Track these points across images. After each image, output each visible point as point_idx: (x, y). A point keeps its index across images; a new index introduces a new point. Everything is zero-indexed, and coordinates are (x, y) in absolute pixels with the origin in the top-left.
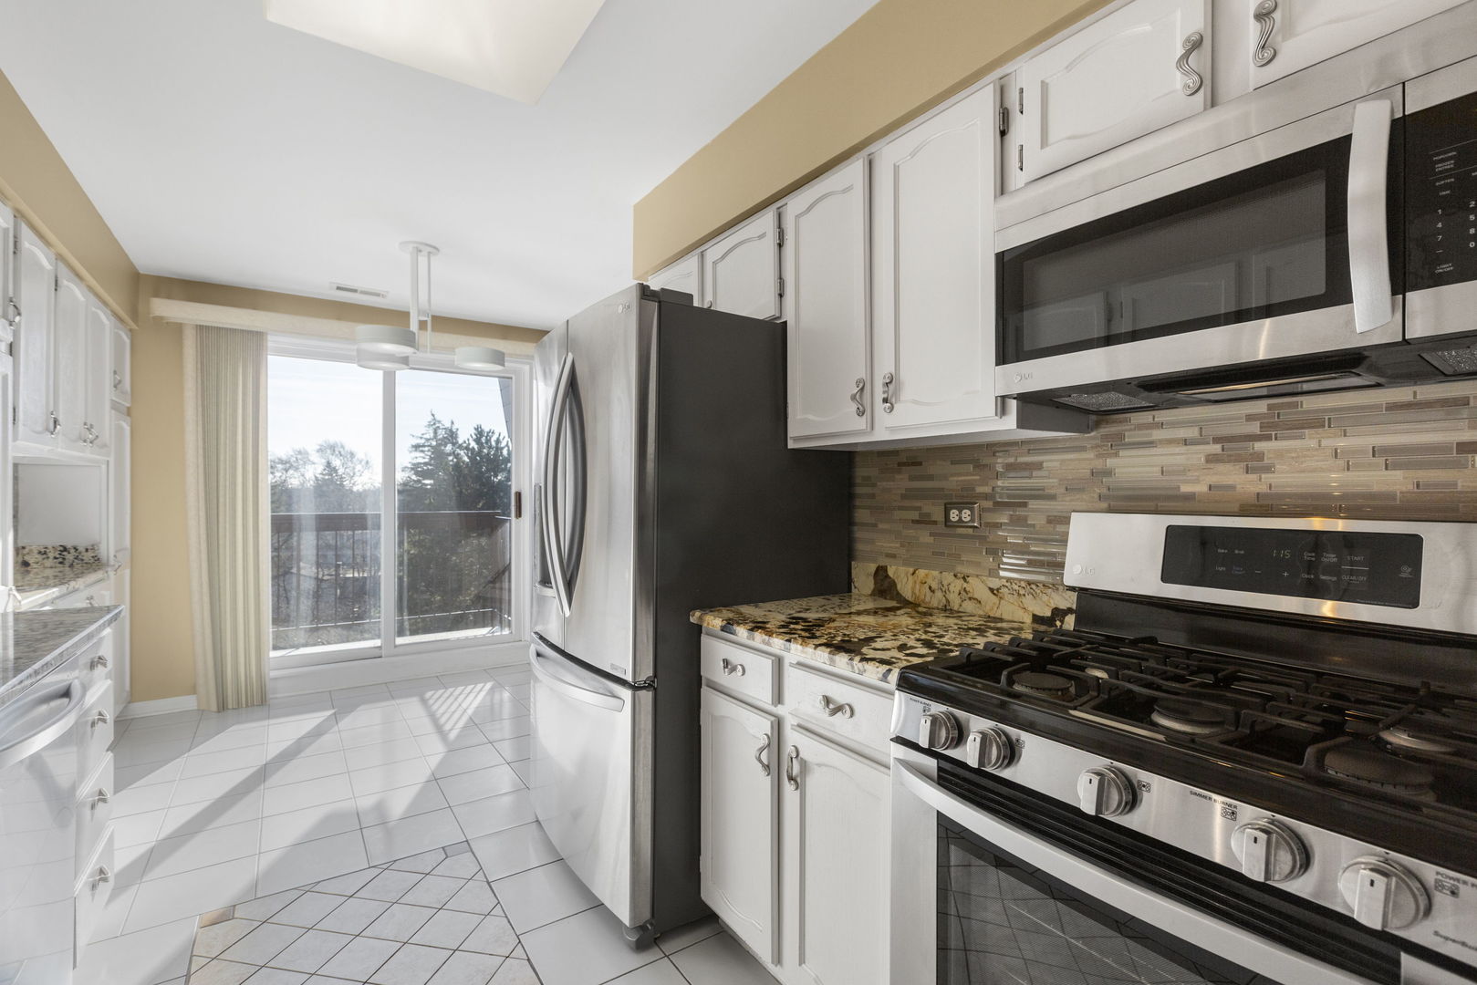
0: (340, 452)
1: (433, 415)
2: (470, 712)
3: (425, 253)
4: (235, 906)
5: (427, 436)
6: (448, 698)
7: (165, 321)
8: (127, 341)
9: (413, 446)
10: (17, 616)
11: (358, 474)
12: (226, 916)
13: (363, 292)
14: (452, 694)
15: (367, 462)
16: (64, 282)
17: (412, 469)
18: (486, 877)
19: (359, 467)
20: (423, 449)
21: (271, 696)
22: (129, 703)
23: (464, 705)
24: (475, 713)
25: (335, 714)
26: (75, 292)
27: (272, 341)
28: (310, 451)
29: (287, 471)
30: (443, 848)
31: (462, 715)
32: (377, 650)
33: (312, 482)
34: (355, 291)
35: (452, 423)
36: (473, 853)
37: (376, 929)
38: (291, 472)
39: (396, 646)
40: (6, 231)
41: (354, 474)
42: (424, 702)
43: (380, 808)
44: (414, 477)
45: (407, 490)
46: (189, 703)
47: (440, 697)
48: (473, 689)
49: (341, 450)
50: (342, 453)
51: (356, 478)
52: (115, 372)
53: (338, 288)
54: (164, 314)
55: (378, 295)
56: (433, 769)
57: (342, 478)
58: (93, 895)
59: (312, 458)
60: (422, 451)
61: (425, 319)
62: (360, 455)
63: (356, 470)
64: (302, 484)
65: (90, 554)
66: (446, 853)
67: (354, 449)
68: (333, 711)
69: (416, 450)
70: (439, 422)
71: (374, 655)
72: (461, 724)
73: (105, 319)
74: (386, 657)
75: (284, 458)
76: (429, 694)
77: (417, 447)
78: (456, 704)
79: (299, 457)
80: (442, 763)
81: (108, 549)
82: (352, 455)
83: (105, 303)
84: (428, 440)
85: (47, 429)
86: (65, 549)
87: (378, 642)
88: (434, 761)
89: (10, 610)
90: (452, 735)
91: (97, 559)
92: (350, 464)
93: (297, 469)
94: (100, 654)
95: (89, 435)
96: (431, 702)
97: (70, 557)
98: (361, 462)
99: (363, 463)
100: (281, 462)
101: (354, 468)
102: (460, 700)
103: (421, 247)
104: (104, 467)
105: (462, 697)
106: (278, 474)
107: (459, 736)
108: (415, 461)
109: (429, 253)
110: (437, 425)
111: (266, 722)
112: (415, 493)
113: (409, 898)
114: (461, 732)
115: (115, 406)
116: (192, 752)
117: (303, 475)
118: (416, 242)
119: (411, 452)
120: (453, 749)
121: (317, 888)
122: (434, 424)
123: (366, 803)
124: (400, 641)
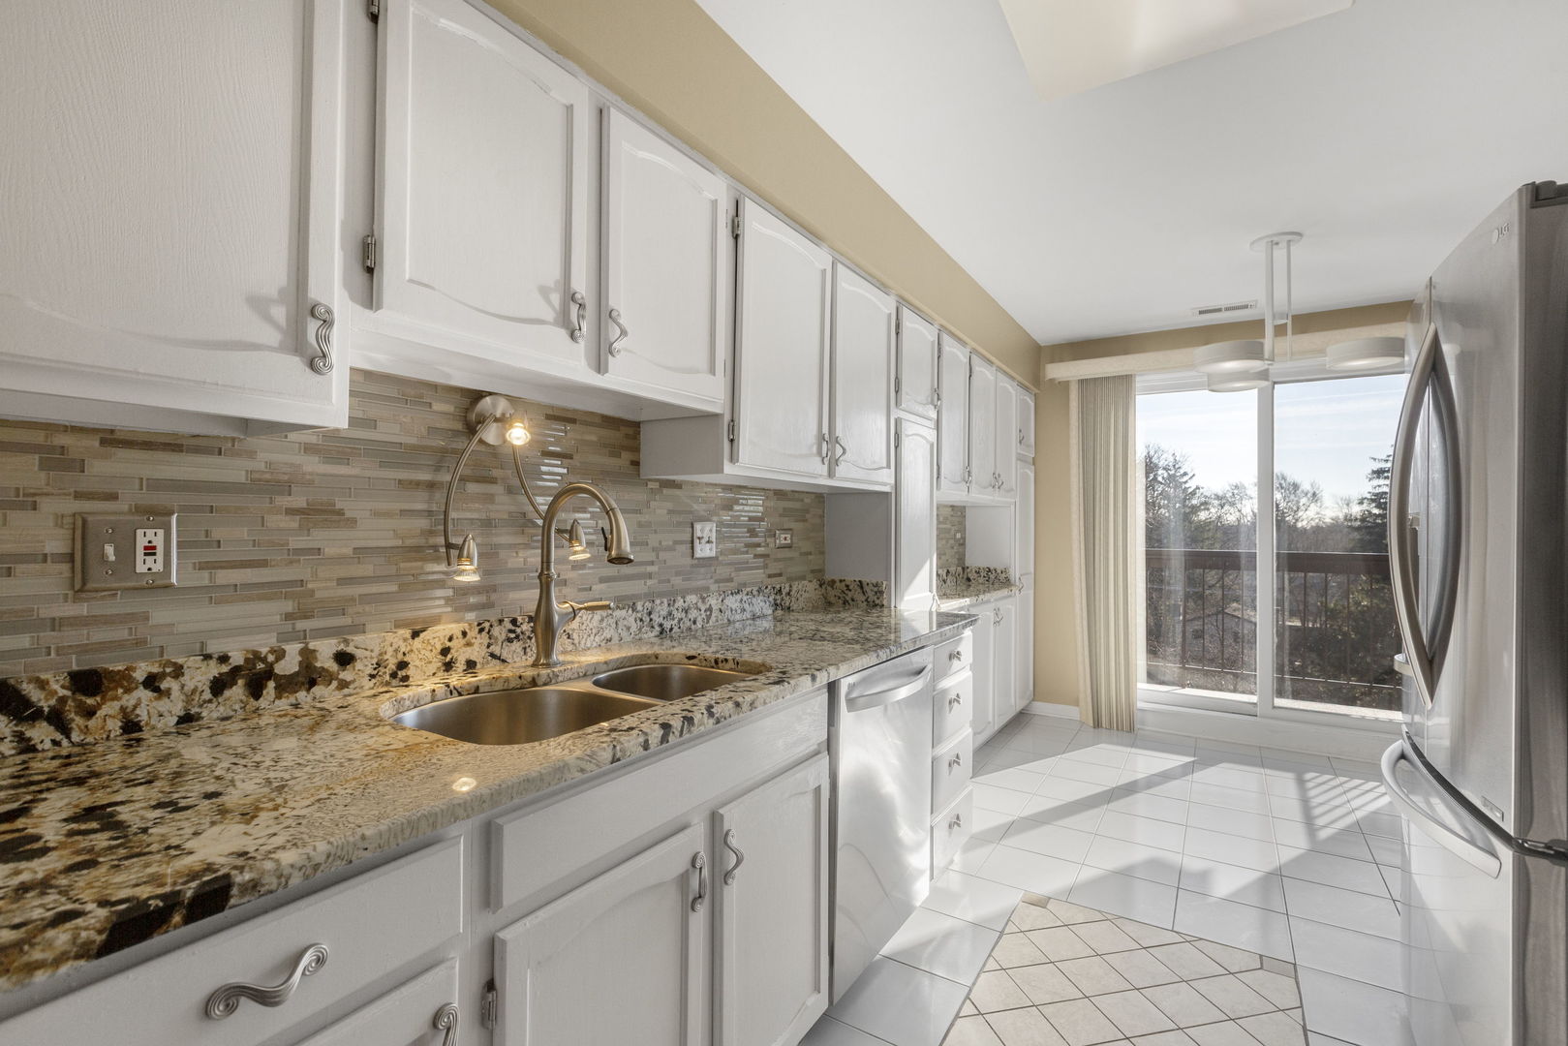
0: (1281, 484)
2: (1359, 814)
3: (1283, 245)
4: (1050, 898)
6: (1335, 787)
7: (1057, 382)
8: (1032, 404)
9: (1374, 472)
10: (939, 614)
11: (1303, 508)
12: (1042, 903)
13: (1227, 309)
14: (1341, 784)
15: (1314, 494)
16: (976, 369)
17: (1373, 501)
18: (1304, 1019)
19: (1303, 501)
20: (1386, 476)
21: (1139, 726)
22: (1033, 700)
23: (1355, 804)
24: (1365, 818)
25: (1193, 762)
26: (985, 373)
27: (1139, 382)
28: (1246, 485)
29: (1222, 508)
30: (1261, 956)
31: (1348, 813)
32: (1251, 706)
33: (1249, 518)
34: (1219, 310)
36: (1297, 983)
37: (1156, 994)
38: (1226, 507)
39: (1274, 707)
40: (933, 342)
41: (1298, 508)
42: (1301, 782)
43: (1204, 876)
44: (1376, 511)
46: (1071, 712)
47: (1324, 783)
48: (1360, 785)
49: (1283, 482)
50: (1284, 485)
51: (1300, 514)
52: (1020, 431)
53: (1201, 312)
54: (1055, 376)
55: (1246, 307)
56: (1283, 861)
57: (1283, 513)
58: (950, 833)
59: (1248, 492)
60: (1385, 479)
61: (1283, 322)
62: (1306, 486)
63: (1301, 504)
64: (1239, 520)
65: (1004, 575)
66: (1262, 964)
67: (1298, 480)
68: (1192, 759)
69: (1379, 478)
71: (1249, 711)
72: (1341, 824)
73: (1011, 388)
74: (1261, 717)
75: (1220, 494)
76: (1309, 776)
77: (1379, 473)
78: (1344, 798)
79: (1236, 491)
80: (1297, 861)
81: (1015, 573)
82: (1296, 486)
83: (1013, 378)
85: (964, 480)
86: (990, 570)
87: (1254, 699)
88: (1287, 855)
89: (934, 610)
90: (1323, 834)
91: (1008, 580)
92: (1292, 497)
93: (1232, 504)
94: (959, 649)
95: (997, 483)
96: (1310, 785)
97: (992, 577)
98: (1306, 494)
99: (1309, 495)
100: (1218, 497)
101: (1298, 502)
102: (1350, 795)
103: (1276, 239)
104: (1013, 507)
105: (1356, 792)
106: (1213, 510)
107: (1332, 838)
108: (1377, 491)
109: (1289, 241)
111: (1129, 749)
112: (1377, 530)
113: (1201, 985)
114: (1337, 834)
115: (1021, 458)
116: (1063, 756)
117: (1239, 511)
118: (1267, 236)
119: (1370, 480)
120: (1318, 850)
121: (1118, 922)
123: (1193, 864)
124: (1279, 702)
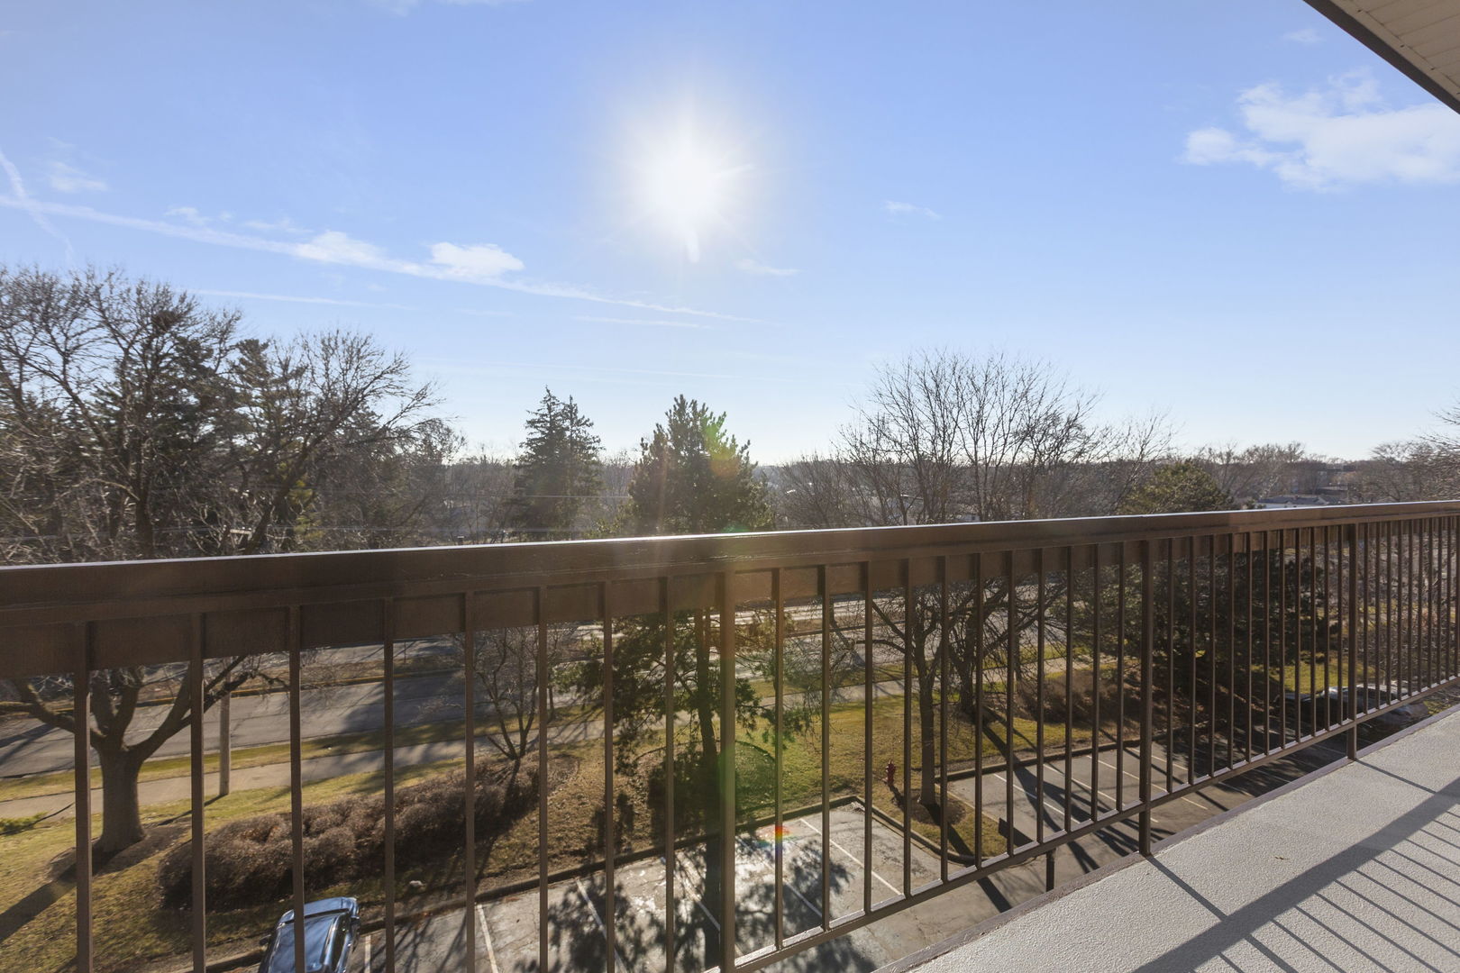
1: (548, 391)
5: (541, 412)
9: (529, 422)
15: (463, 439)
17: (529, 445)
19: (455, 444)
20: (538, 425)
35: (571, 398)
41: (451, 450)
44: (531, 453)
45: (525, 466)
60: (536, 427)
69: (531, 427)
70: (554, 398)
77: (532, 423)
84: (542, 415)
92: (447, 441)
98: (457, 438)
101: (451, 445)
108: (531, 437)
110: (552, 401)
119: (526, 428)
122: (550, 401)
